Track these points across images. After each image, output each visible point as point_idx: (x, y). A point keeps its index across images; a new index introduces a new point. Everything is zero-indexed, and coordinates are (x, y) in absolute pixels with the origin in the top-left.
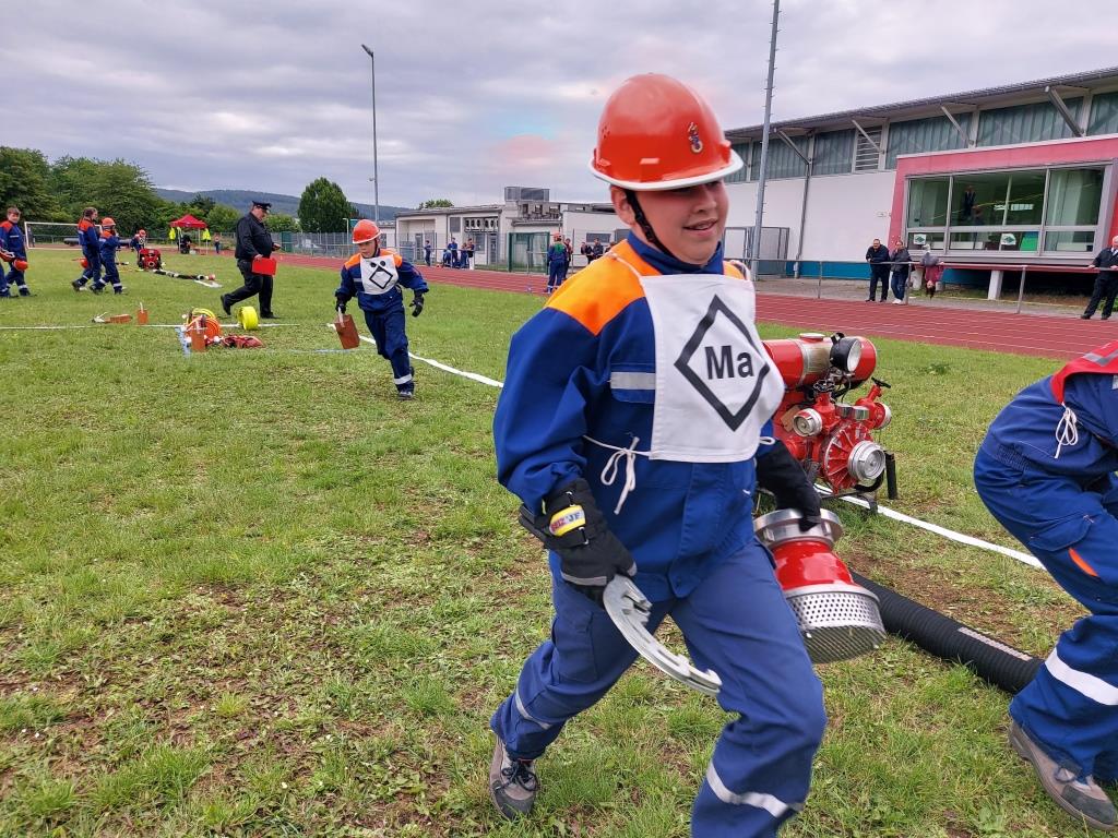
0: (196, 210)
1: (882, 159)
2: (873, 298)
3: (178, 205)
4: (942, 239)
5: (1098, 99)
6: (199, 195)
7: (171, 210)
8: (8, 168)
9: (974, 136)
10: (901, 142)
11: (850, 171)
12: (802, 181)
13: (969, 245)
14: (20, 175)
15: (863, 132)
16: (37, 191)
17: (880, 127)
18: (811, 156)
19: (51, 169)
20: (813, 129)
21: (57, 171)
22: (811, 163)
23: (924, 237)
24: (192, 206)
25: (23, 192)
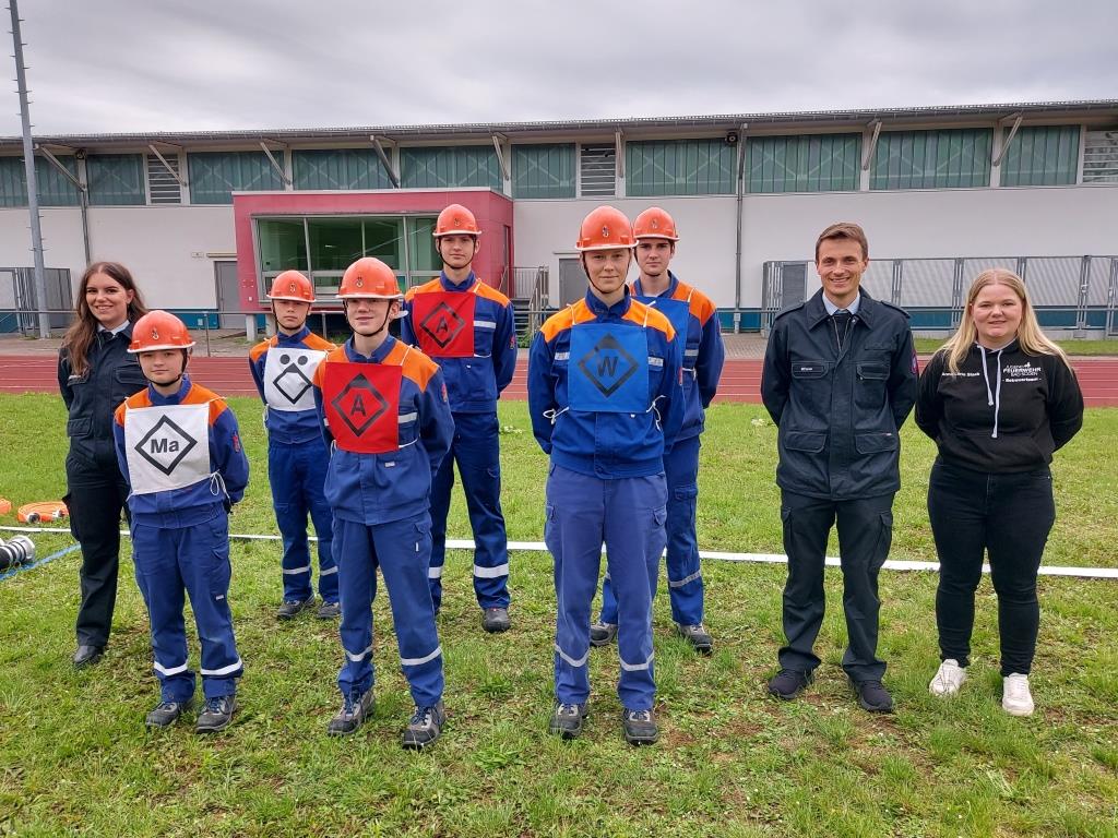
1: (185, 192)
11: (145, 204)
12: (77, 211)
15: (161, 158)
17: (175, 156)
18: (83, 180)
20: (81, 150)
22: (85, 190)
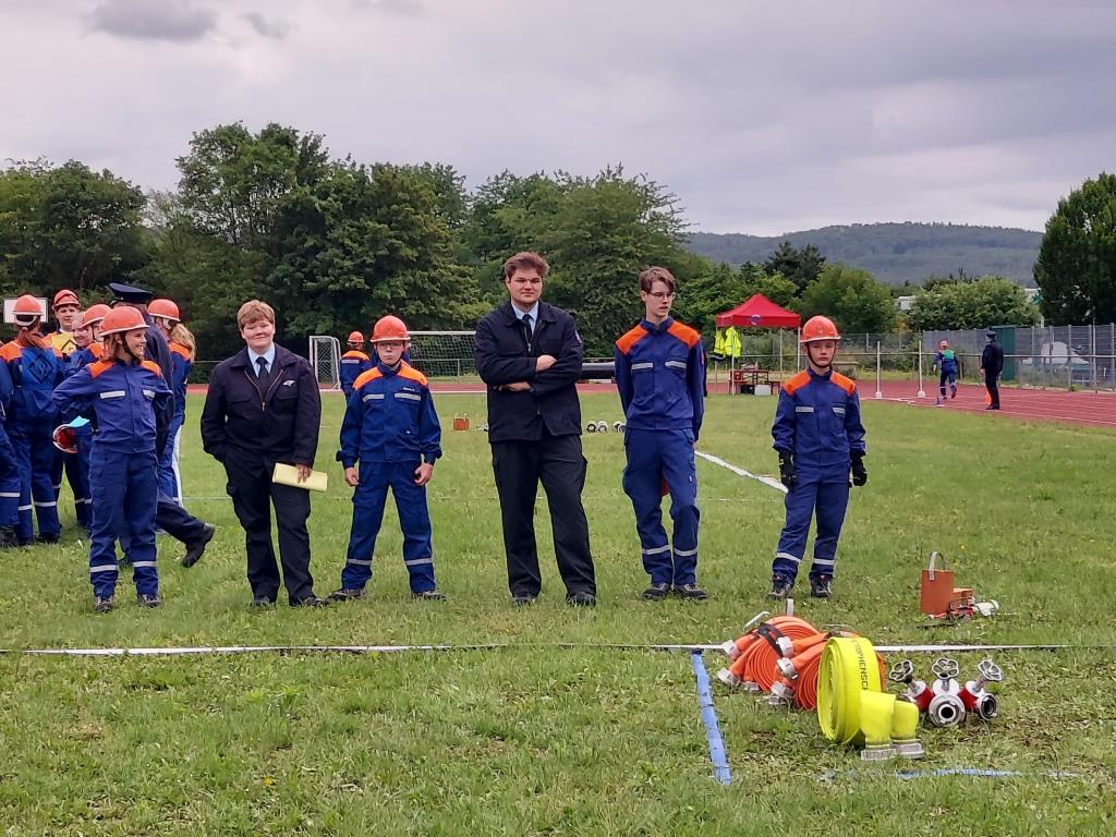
0: (779, 281)
3: (736, 269)
6: (786, 243)
7: (717, 285)
8: (384, 210)
14: (408, 226)
16: (437, 259)
19: (470, 205)
21: (482, 210)
24: (769, 271)
25: (408, 264)
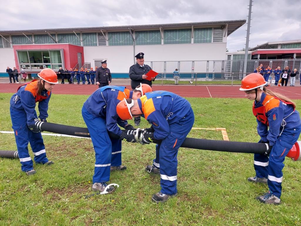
2: (11, 82)
4: (29, 66)
5: (59, 35)
9: (33, 41)
10: (15, 41)
13: (36, 68)
23: (25, 66)
